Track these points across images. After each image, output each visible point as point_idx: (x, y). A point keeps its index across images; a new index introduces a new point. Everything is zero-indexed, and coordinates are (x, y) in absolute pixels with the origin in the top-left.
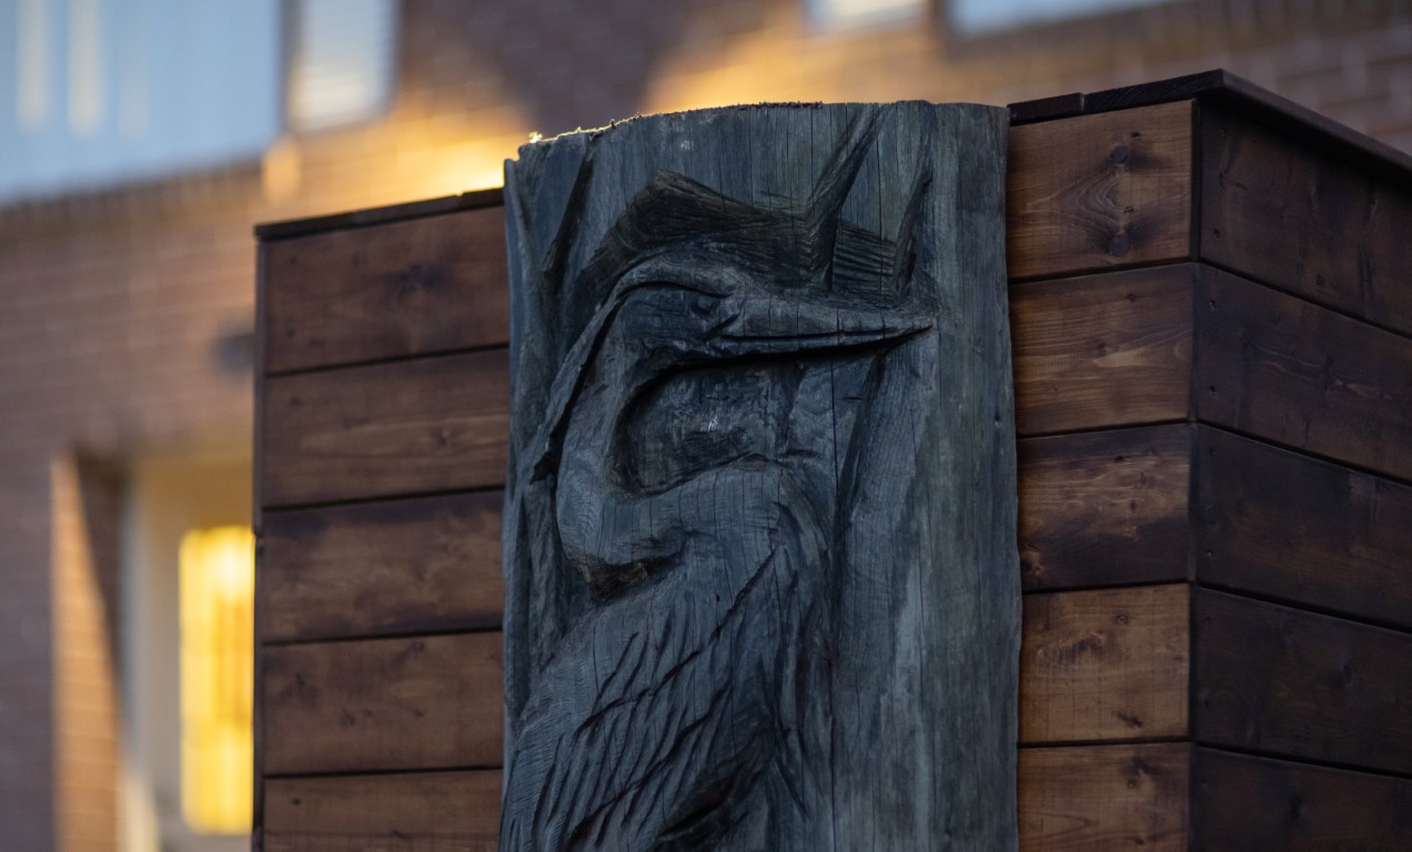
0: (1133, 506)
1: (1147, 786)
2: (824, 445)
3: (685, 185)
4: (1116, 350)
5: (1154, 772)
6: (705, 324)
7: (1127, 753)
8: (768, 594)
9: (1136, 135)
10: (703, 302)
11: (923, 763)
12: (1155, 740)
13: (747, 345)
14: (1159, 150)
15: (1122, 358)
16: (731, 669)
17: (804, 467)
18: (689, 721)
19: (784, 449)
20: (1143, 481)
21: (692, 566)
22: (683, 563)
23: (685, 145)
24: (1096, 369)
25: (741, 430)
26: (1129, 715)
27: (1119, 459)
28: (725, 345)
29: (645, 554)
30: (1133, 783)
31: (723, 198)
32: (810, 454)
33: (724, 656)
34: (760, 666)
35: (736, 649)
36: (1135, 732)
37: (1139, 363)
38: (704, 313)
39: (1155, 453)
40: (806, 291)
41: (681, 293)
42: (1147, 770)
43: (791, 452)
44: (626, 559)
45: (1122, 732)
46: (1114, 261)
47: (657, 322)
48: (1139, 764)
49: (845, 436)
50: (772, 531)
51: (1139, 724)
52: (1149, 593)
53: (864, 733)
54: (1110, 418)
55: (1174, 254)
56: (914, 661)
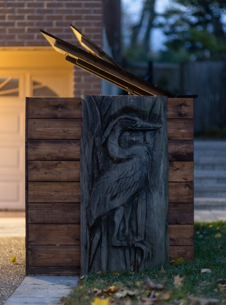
0: (185, 151)
1: (188, 188)
2: (150, 143)
3: (132, 106)
4: (182, 130)
5: (189, 186)
6: (134, 125)
7: (185, 184)
8: (146, 164)
9: (185, 102)
10: (134, 122)
11: (163, 186)
12: (188, 182)
13: (140, 129)
14: (188, 104)
15: (183, 131)
16: (142, 174)
17: (148, 146)
18: (136, 181)
19: (145, 143)
20: (187, 147)
21: (135, 159)
22: (133, 159)
23: (132, 101)
24: (179, 132)
25: (139, 140)
26: (185, 178)
27: (183, 144)
28: (137, 128)
29: (127, 157)
30: (185, 188)
31: (137, 108)
32: (149, 144)
33: (141, 172)
34: (145, 174)
35: (142, 171)
36: (186, 181)
37: (186, 132)
38: (134, 124)
39: (188, 144)
40: (146, 121)
41: (130, 120)
42: (187, 186)
43: (146, 143)
44: (123, 158)
45: (183, 181)
46: (182, 118)
47: (126, 124)
48: (186, 185)
49: (153, 141)
50: (146, 155)
51: (186, 180)
52: (188, 162)
53: (157, 183)
54: (182, 139)
55: (191, 118)
56: (162, 172)
